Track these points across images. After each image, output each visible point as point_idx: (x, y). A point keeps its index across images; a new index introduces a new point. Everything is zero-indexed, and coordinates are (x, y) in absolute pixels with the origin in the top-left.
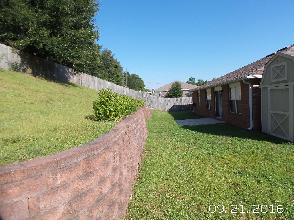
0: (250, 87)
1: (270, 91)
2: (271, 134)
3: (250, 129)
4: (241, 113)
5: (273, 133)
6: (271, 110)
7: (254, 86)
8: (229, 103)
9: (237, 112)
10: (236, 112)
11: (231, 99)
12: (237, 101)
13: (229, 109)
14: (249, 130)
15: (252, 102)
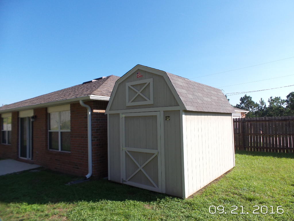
0: (90, 113)
1: (124, 119)
2: (125, 183)
3: (88, 176)
4: (70, 151)
5: (129, 181)
6: (126, 146)
7: (95, 111)
8: (46, 136)
9: (62, 149)
10: (60, 150)
11: (50, 129)
12: (61, 133)
13: (47, 146)
14: (87, 178)
15: (92, 135)
